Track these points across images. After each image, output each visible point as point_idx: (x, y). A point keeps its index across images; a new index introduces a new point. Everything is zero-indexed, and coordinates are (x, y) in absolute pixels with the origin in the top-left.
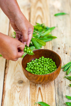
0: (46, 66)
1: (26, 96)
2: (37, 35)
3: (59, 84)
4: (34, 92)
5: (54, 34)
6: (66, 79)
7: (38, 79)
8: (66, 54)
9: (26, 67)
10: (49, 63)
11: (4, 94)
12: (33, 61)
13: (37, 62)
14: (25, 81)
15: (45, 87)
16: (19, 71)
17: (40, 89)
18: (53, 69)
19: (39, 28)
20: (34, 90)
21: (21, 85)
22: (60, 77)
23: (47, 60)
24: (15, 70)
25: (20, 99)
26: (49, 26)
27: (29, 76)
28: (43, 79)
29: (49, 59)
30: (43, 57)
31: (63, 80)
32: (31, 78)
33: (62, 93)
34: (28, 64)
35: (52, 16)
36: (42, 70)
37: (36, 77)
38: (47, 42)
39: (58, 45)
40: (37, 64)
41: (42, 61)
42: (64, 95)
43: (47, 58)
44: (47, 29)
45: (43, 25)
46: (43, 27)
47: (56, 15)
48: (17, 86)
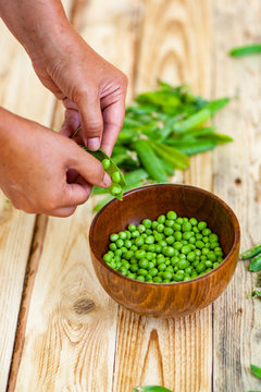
0: (183, 251)
1: (102, 360)
2: (158, 130)
3: (230, 321)
4: (133, 345)
5: (223, 126)
6: (255, 301)
7: (148, 300)
9: (108, 249)
10: (193, 240)
11: (19, 352)
12: (132, 227)
13: (149, 232)
14: (103, 304)
15: (177, 330)
16: (82, 264)
17: (154, 335)
18: (209, 263)
19: (166, 100)
20: (134, 339)
21: (87, 319)
22: (234, 294)
23: (188, 226)
24: (65, 259)
25: (78, 371)
26: (206, 96)
27: (113, 286)
28: (165, 298)
29: (194, 221)
30: (172, 215)
31: (245, 304)
32: (121, 292)
33: (238, 356)
34: (114, 237)
35: (221, 56)
36: (168, 262)
37: (139, 292)
38: (195, 154)
39: (236, 167)
40: (150, 240)
41: (170, 231)
42: (246, 363)
43: (186, 220)
44: (196, 106)
45: (183, 91)
46: (183, 99)
47: (235, 54)
48: (69, 321)
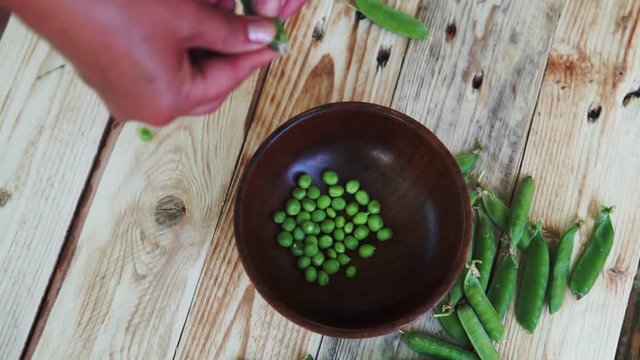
1: (167, 319)
8: (477, 84)
17: (250, 295)
21: (166, 237)
25: (132, 329)
48: (142, 233)
